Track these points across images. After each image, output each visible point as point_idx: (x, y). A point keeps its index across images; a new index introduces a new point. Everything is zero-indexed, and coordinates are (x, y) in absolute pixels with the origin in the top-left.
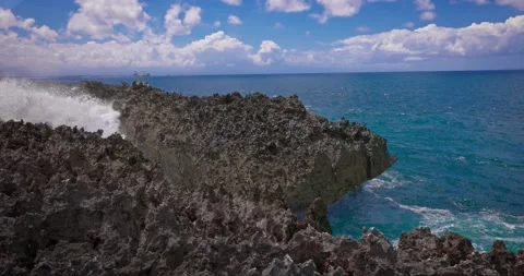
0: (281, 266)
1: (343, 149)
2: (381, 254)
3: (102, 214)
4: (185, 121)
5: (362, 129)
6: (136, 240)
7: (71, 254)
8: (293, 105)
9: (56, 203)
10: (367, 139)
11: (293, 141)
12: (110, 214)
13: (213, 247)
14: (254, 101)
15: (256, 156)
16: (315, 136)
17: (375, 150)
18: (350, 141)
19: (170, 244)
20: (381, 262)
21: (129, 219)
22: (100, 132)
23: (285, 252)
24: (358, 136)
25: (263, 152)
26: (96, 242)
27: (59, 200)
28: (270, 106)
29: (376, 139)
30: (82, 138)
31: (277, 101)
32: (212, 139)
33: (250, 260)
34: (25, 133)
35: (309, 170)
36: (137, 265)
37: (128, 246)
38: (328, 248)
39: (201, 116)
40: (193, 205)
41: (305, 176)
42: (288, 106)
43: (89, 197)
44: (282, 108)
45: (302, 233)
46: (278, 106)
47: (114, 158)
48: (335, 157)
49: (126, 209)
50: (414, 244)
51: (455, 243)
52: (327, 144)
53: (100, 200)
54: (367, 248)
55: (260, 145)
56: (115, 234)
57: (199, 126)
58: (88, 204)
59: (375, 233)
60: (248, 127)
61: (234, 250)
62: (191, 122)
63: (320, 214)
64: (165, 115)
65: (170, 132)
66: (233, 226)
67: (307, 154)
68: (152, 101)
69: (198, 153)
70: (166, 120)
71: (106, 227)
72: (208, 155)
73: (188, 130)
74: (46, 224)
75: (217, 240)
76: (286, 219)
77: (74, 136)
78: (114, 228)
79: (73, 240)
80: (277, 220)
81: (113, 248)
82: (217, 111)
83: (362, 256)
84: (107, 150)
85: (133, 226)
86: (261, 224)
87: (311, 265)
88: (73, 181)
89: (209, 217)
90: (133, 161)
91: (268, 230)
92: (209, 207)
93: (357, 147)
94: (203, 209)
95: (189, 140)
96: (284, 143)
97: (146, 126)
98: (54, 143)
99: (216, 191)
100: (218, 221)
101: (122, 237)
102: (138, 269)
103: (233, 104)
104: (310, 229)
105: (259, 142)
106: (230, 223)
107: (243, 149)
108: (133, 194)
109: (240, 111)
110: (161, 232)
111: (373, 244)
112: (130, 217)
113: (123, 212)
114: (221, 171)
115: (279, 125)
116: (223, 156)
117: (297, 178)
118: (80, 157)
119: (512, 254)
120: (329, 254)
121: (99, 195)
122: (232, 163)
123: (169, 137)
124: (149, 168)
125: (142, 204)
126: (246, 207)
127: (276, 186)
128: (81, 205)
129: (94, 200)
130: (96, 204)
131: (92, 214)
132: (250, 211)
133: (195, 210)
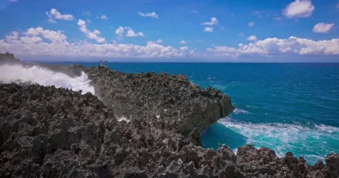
0: (176, 164)
1: (209, 102)
2: (228, 158)
3: (81, 135)
4: (126, 86)
5: (219, 92)
6: (99, 150)
7: (63, 156)
8: (182, 79)
9: (56, 129)
10: (221, 97)
11: (182, 97)
12: (85, 135)
13: (140, 154)
14: (162, 76)
15: (163, 105)
16: (194, 95)
17: (225, 103)
18: (212, 98)
19: (117, 152)
20: (228, 162)
21: (95, 138)
22: (81, 91)
23: (178, 157)
24: (216, 96)
25: (166, 103)
26: (77, 151)
27: (58, 128)
28: (170, 79)
29: (225, 97)
30: (71, 95)
31: (175, 77)
32: (140, 96)
33: (160, 161)
34: (40, 91)
35: (190, 113)
36: (99, 163)
37: (94, 152)
38: (201, 154)
39: (134, 84)
40: (130, 130)
41: (188, 116)
42: (180, 79)
43: (74, 126)
44: (177, 80)
45: (187, 146)
46: (175, 79)
47: (87, 105)
48: (204, 106)
49: (94, 133)
50: (245, 152)
51: (267, 152)
52: (200, 99)
53: (79, 128)
54: (221, 155)
55: (165, 99)
56: (87, 146)
57: (133, 89)
58: (73, 130)
59: (225, 147)
60: (159, 90)
61: (151, 155)
62: (129, 87)
63: (196, 136)
65: (118, 92)
66: (151, 142)
67: (190, 105)
68: (109, 75)
69: (133, 103)
70: (116, 85)
71: (82, 142)
72: (137, 104)
73: (127, 91)
74: (50, 141)
75: (142, 150)
76: (178, 139)
77: (67, 93)
78: (87, 142)
79: (65, 149)
80: (174, 139)
81: (86, 154)
82: (143, 81)
83: (218, 159)
84: (84, 101)
85: (97, 142)
86: (165, 141)
87: (192, 164)
88: (66, 117)
89: (138, 137)
90: (98, 107)
91: (169, 145)
92: (138, 133)
93: (215, 101)
94: (135, 133)
95: (127, 96)
96: (178, 98)
97: (105, 88)
98: (55, 97)
99: (142, 123)
100: (142, 139)
101: (91, 148)
102: (100, 166)
103: (152, 77)
104: (191, 144)
105: (165, 98)
106: (149, 141)
107: (156, 102)
108: (97, 125)
109: (155, 82)
110: (112, 145)
111: (224, 153)
112: (95, 137)
113: (92, 134)
114: (144, 113)
115: (175, 89)
116: (146, 105)
117: (184, 117)
118: (69, 104)
119: (296, 159)
120: (201, 158)
121: (79, 125)
122: (150, 109)
123: (117, 94)
124: (106, 111)
125: (102, 129)
126: (157, 133)
127: (174, 121)
128: (69, 130)
129: (76, 128)
130: (78, 130)
131: (75, 135)
132: (159, 134)
133: (131, 134)
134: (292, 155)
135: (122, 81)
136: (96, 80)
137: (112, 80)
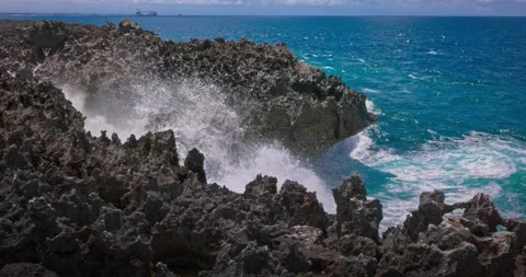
5: (336, 83)
8: (275, 54)
16: (277, 89)
17: (348, 108)
28: (249, 56)
29: (350, 95)
31: (260, 50)
35: (261, 127)
39: (166, 64)
44: (262, 58)
52: (290, 99)
64: (128, 62)
70: (128, 68)
92: (72, 151)
93: (324, 104)
97: (103, 74)
109: (213, 61)
115: (246, 76)
132: (119, 158)
133: (61, 155)
136: (89, 55)
137: (123, 55)
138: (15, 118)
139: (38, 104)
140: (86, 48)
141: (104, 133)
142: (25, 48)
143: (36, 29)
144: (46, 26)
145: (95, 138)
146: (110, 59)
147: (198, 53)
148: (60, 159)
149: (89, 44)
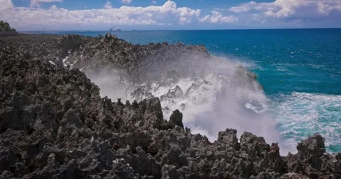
3: (36, 114)
4: (128, 60)
6: (56, 131)
9: (7, 107)
12: (41, 114)
27: (9, 105)
37: (50, 134)
39: (138, 57)
40: (97, 111)
43: (29, 104)
49: (51, 112)
53: (35, 106)
56: (43, 126)
58: (28, 108)
62: (131, 62)
63: (178, 119)
64: (116, 56)
66: (117, 124)
70: (116, 60)
73: (129, 66)
76: (153, 122)
78: (43, 123)
84: (64, 78)
85: (55, 122)
89: (103, 118)
92: (104, 113)
94: (101, 114)
100: (107, 121)
101: (48, 129)
106: (115, 122)
110: (68, 126)
112: (53, 119)
113: (49, 114)
126: (130, 114)
128: (24, 109)
129: (31, 106)
130: (32, 108)
131: (30, 115)
132: (131, 116)
133: (97, 114)
134: (264, 140)
135: (124, 54)
136: (94, 53)
137: (113, 52)
138: (63, 90)
139: (74, 81)
140: (92, 49)
141: (119, 100)
142: (58, 49)
143: (65, 38)
144: (70, 37)
145: (114, 103)
146: (106, 55)
147: (155, 51)
148: (97, 117)
149: (93, 47)
